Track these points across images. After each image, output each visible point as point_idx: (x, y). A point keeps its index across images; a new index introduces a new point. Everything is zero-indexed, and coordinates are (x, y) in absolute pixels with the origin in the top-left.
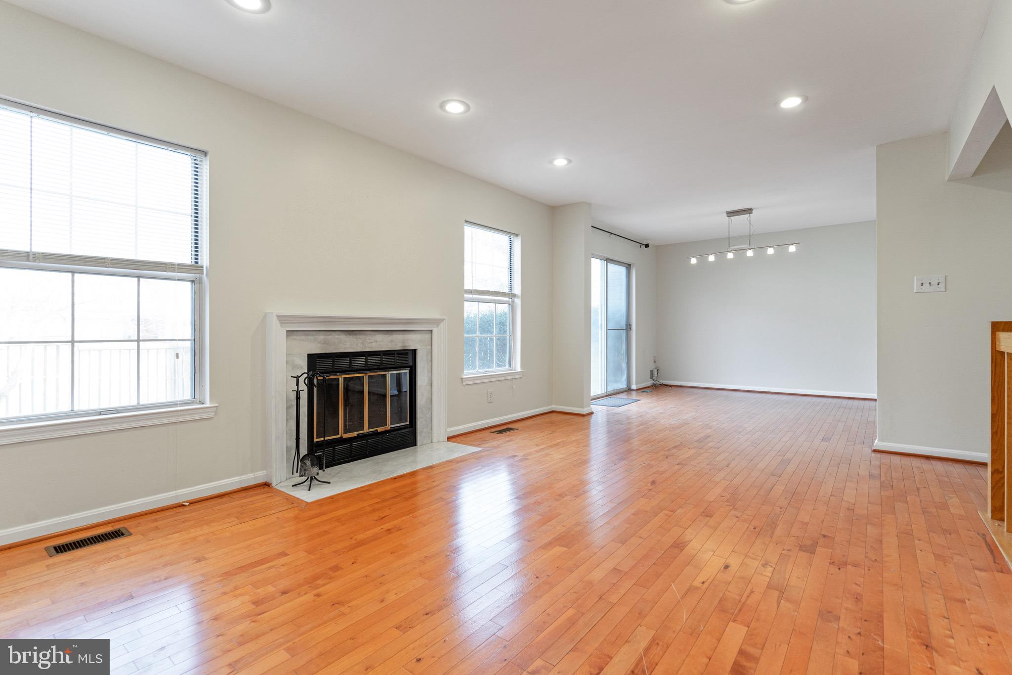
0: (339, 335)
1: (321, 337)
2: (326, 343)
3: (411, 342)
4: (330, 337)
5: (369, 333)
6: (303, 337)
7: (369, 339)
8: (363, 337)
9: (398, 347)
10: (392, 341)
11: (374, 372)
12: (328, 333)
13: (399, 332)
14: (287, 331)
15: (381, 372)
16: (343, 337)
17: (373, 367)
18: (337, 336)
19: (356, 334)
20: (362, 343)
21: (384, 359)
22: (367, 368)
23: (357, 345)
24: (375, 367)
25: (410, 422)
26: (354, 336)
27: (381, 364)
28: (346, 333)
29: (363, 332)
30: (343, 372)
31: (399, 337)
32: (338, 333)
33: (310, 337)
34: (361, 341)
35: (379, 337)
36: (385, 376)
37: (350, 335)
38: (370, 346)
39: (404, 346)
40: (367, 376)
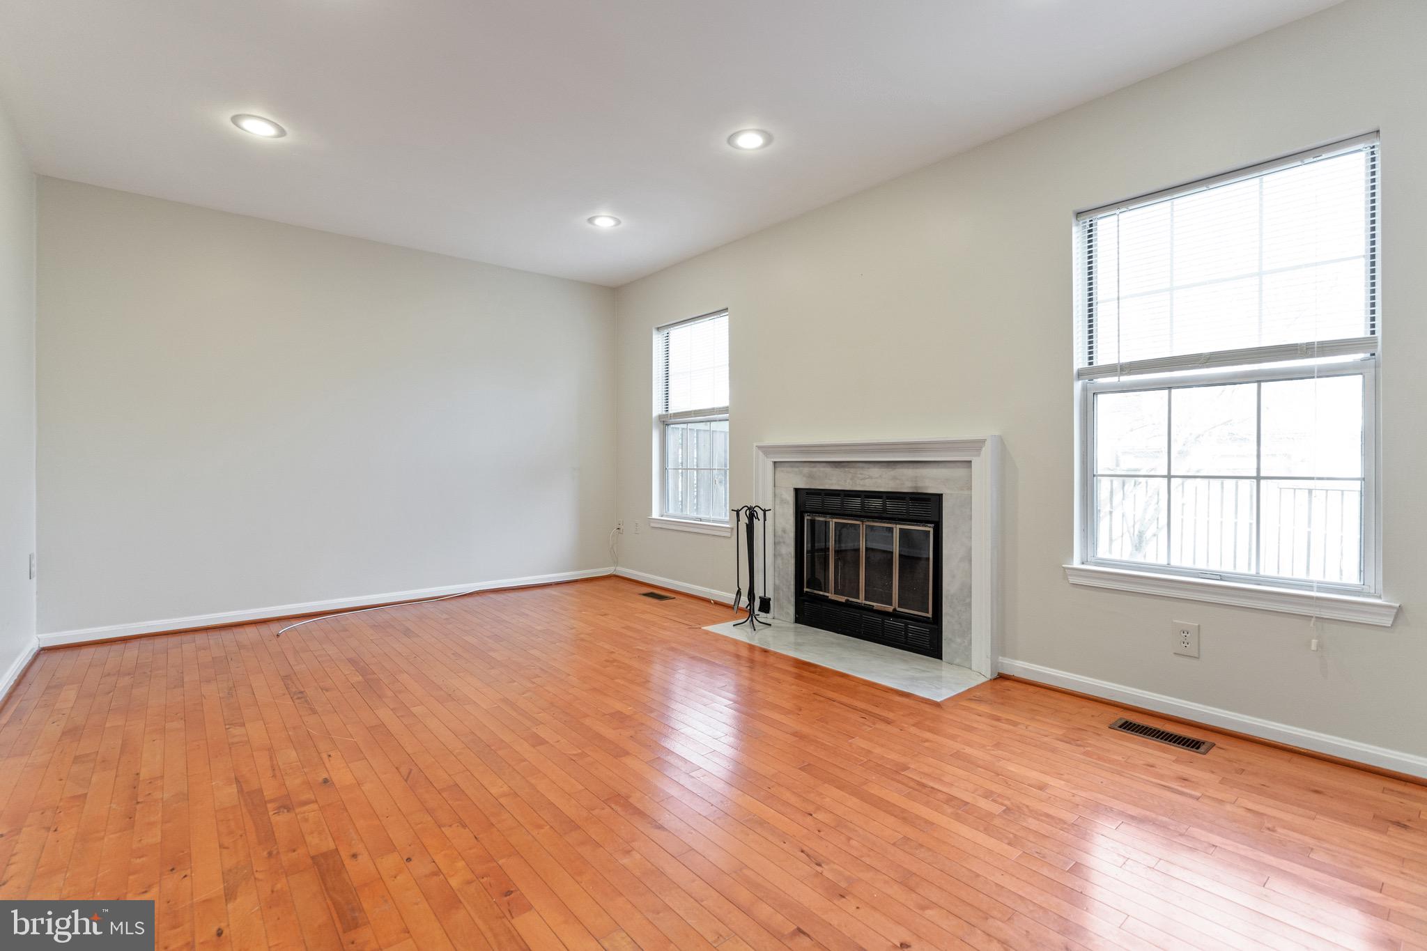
0: (824, 467)
1: (806, 470)
2: (811, 476)
3: (929, 482)
4: (815, 470)
5: (861, 465)
6: (790, 469)
7: (861, 474)
8: (852, 470)
9: (906, 488)
10: (895, 478)
11: (873, 521)
12: (813, 465)
13: (906, 465)
14: (775, 463)
15: (884, 522)
16: (828, 470)
17: (873, 515)
18: (822, 469)
19: (844, 467)
20: (852, 479)
21: (890, 505)
22: (863, 514)
23: (845, 481)
24: (876, 515)
25: (933, 615)
26: (842, 469)
27: (885, 510)
28: (831, 464)
29: (853, 464)
30: (834, 515)
31: (909, 472)
32: (824, 464)
33: (796, 470)
34: (850, 476)
35: (875, 471)
36: (891, 530)
37: (836, 467)
38: (861, 483)
39: (916, 487)
40: (864, 526)
